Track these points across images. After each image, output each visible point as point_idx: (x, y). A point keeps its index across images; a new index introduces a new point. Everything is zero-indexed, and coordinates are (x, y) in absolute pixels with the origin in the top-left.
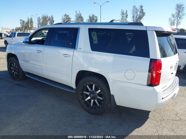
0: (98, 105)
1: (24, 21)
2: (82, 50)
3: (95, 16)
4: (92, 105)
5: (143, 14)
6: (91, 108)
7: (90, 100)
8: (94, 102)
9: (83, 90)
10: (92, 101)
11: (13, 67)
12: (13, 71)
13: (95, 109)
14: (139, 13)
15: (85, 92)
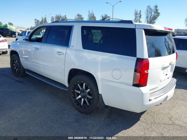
0: (88, 104)
1: (38, 21)
2: (74, 48)
3: (108, 16)
4: (82, 104)
5: (157, 14)
6: (81, 107)
7: (80, 99)
8: (84, 101)
9: (74, 89)
10: (83, 100)
11: (15, 64)
12: (15, 68)
13: (85, 108)
14: (153, 13)
15: (76, 91)
